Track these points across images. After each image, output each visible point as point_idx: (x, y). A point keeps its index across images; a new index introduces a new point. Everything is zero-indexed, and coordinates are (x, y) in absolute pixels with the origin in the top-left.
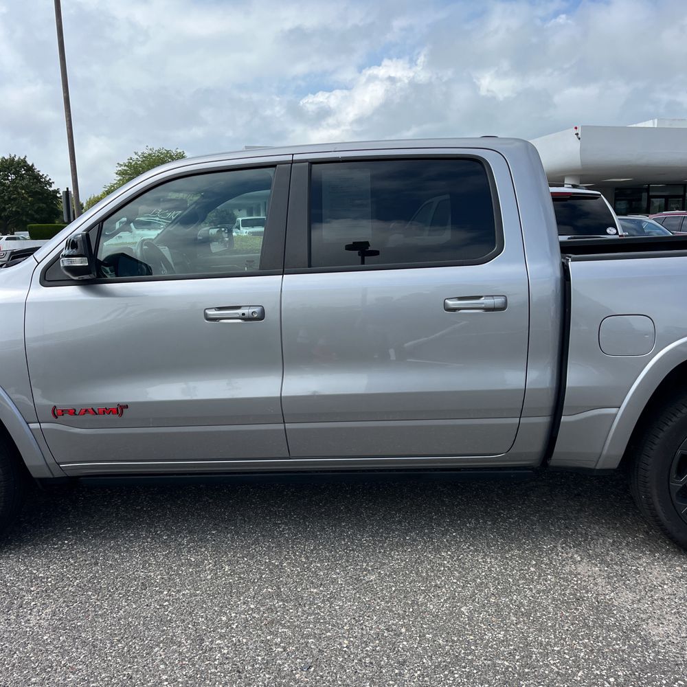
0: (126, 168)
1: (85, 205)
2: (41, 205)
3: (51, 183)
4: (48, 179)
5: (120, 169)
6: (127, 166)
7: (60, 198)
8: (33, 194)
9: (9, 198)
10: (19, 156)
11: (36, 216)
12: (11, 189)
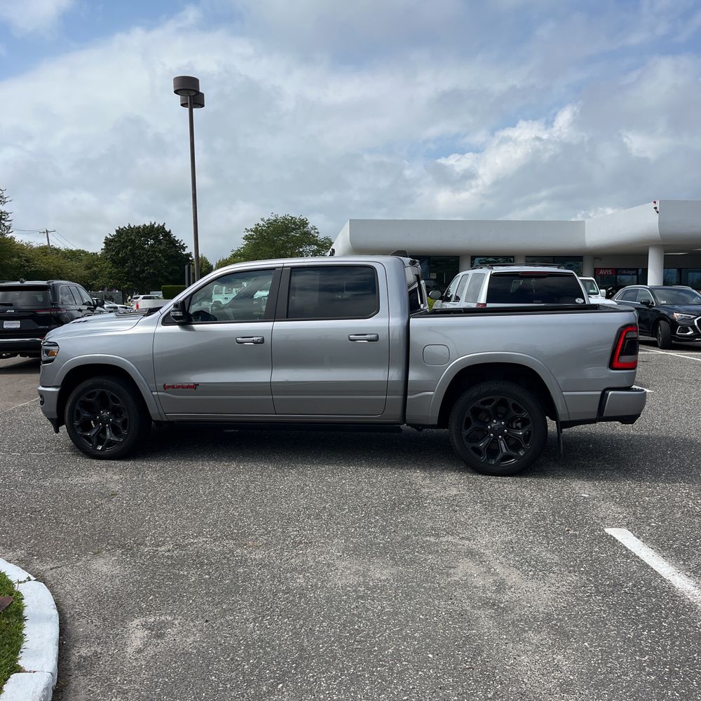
0: (252, 233)
1: (214, 266)
2: (175, 267)
3: (185, 248)
4: (182, 244)
5: (248, 234)
6: (254, 232)
7: (192, 261)
8: (168, 257)
9: (148, 261)
10: (159, 223)
11: (170, 278)
12: (150, 253)
